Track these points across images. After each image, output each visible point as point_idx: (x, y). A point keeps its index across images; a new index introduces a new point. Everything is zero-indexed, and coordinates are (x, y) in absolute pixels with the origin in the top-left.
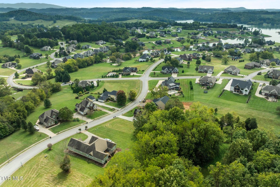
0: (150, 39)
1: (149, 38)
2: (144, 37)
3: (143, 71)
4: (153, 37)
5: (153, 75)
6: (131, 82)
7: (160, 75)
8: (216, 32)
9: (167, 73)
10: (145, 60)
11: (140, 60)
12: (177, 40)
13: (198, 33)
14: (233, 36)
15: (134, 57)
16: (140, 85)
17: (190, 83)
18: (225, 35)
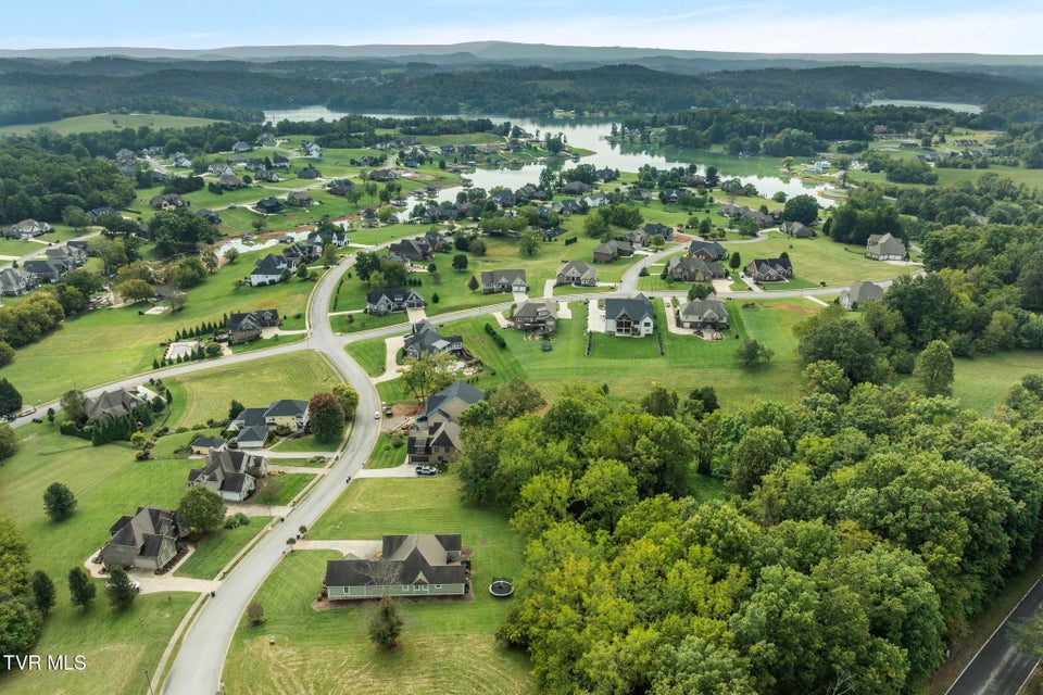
0: (226, 194)
1: (223, 191)
2: (197, 189)
3: (298, 317)
4: (234, 186)
5: (346, 327)
6: (284, 361)
7: (369, 320)
9: (390, 312)
10: (276, 278)
11: (256, 279)
12: (328, 188)
13: (382, 160)
14: (493, 161)
15: (212, 273)
16: (328, 366)
17: (489, 330)
18: (468, 158)
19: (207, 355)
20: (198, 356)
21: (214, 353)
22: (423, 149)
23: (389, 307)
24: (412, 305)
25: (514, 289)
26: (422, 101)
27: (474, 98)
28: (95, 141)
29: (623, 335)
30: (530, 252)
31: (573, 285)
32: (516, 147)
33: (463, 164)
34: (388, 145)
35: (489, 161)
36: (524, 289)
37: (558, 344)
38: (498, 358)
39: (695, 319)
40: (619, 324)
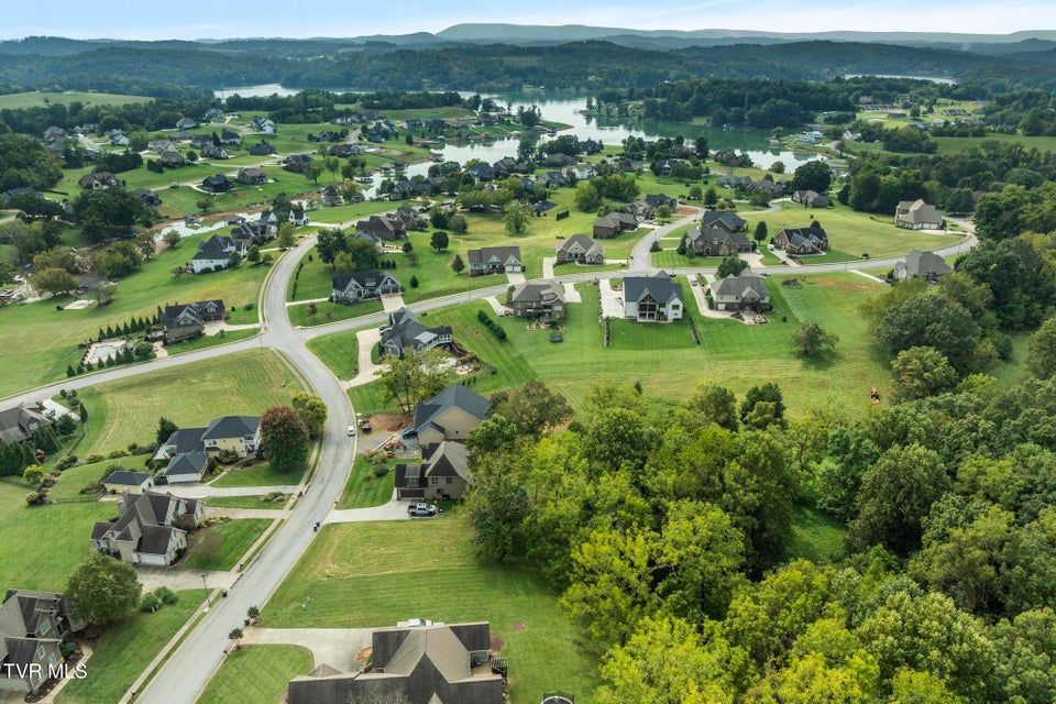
0: (168, 172)
1: (164, 169)
2: (134, 167)
3: (249, 308)
4: (177, 163)
5: (308, 319)
6: (232, 363)
7: (335, 310)
8: (405, 125)
9: (360, 299)
10: (223, 262)
11: (199, 265)
12: (283, 165)
13: (344, 135)
14: (464, 135)
15: (148, 260)
16: (287, 367)
17: (483, 318)
18: (436, 132)
19: (136, 357)
20: (125, 359)
21: (145, 355)
22: (387, 123)
23: (359, 294)
24: (386, 291)
25: (508, 269)
26: (383, 78)
27: (438, 73)
28: (20, 119)
29: (647, 320)
30: (517, 227)
31: (577, 263)
32: (489, 122)
33: (431, 139)
34: (349, 120)
35: (459, 135)
36: (518, 269)
37: (569, 333)
38: (498, 352)
39: (731, 299)
40: (642, 308)
